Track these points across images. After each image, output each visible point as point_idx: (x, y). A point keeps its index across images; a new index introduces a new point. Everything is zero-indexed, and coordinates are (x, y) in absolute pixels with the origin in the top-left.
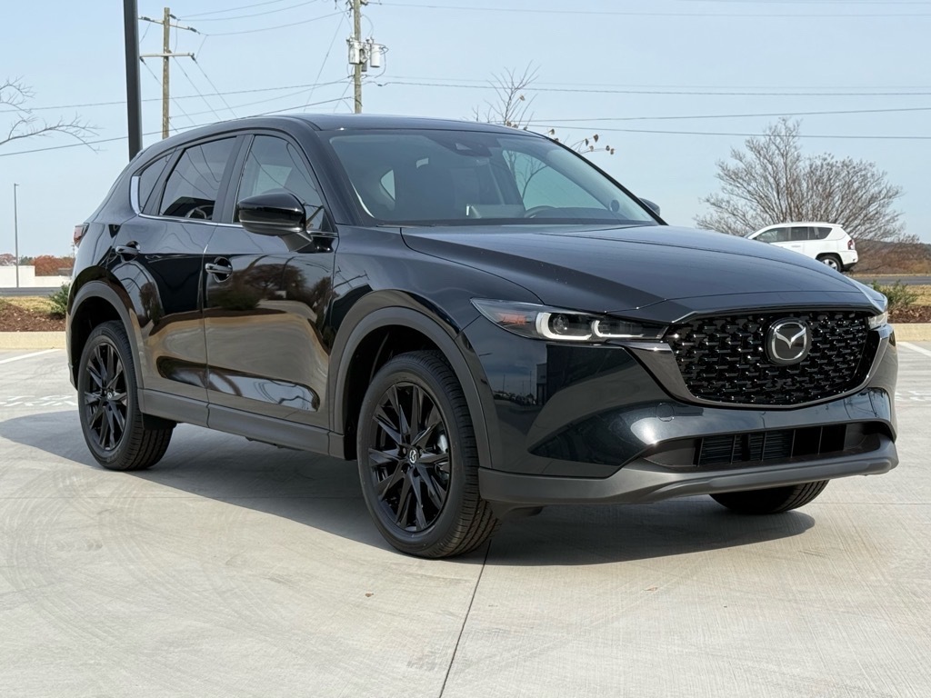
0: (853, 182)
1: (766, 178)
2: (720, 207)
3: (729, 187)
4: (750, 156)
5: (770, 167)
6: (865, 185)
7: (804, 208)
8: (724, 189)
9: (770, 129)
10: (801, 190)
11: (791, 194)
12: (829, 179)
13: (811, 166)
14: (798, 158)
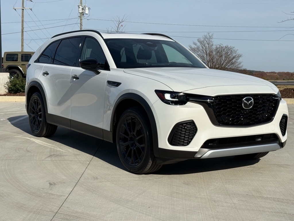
0: (228, 52)
1: (203, 51)
4: (198, 44)
5: (204, 47)
6: (232, 53)
7: (214, 60)
9: (205, 36)
10: (213, 55)
11: (210, 55)
12: (221, 52)
13: (216, 47)
14: (212, 45)
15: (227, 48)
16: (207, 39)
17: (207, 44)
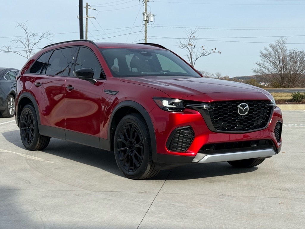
1: (275, 56)
2: (260, 66)
3: (263, 59)
4: (270, 49)
7: (288, 66)
9: (277, 41)
10: (287, 61)
11: (283, 61)
12: (296, 57)
13: (290, 53)
14: (286, 50)
15: (302, 53)
16: (280, 44)
17: (280, 50)
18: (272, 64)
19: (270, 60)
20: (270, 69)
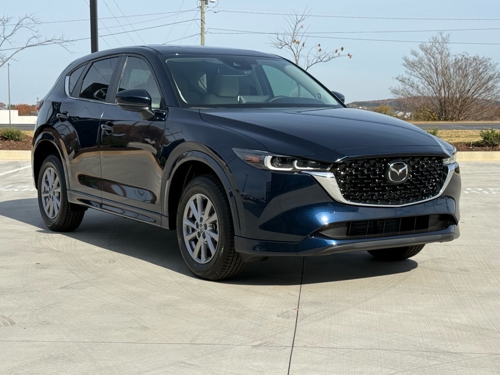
0: (479, 69)
1: (430, 67)
2: (404, 82)
3: (410, 71)
4: (422, 54)
5: (432, 60)
6: (486, 70)
7: (451, 83)
8: (406, 72)
9: (433, 38)
10: (450, 73)
11: (444, 75)
12: (466, 68)
13: (456, 60)
14: (448, 55)
15: (476, 60)
16: (437, 44)
17: (439, 54)
18: (424, 81)
19: (421, 72)
20: (420, 88)
